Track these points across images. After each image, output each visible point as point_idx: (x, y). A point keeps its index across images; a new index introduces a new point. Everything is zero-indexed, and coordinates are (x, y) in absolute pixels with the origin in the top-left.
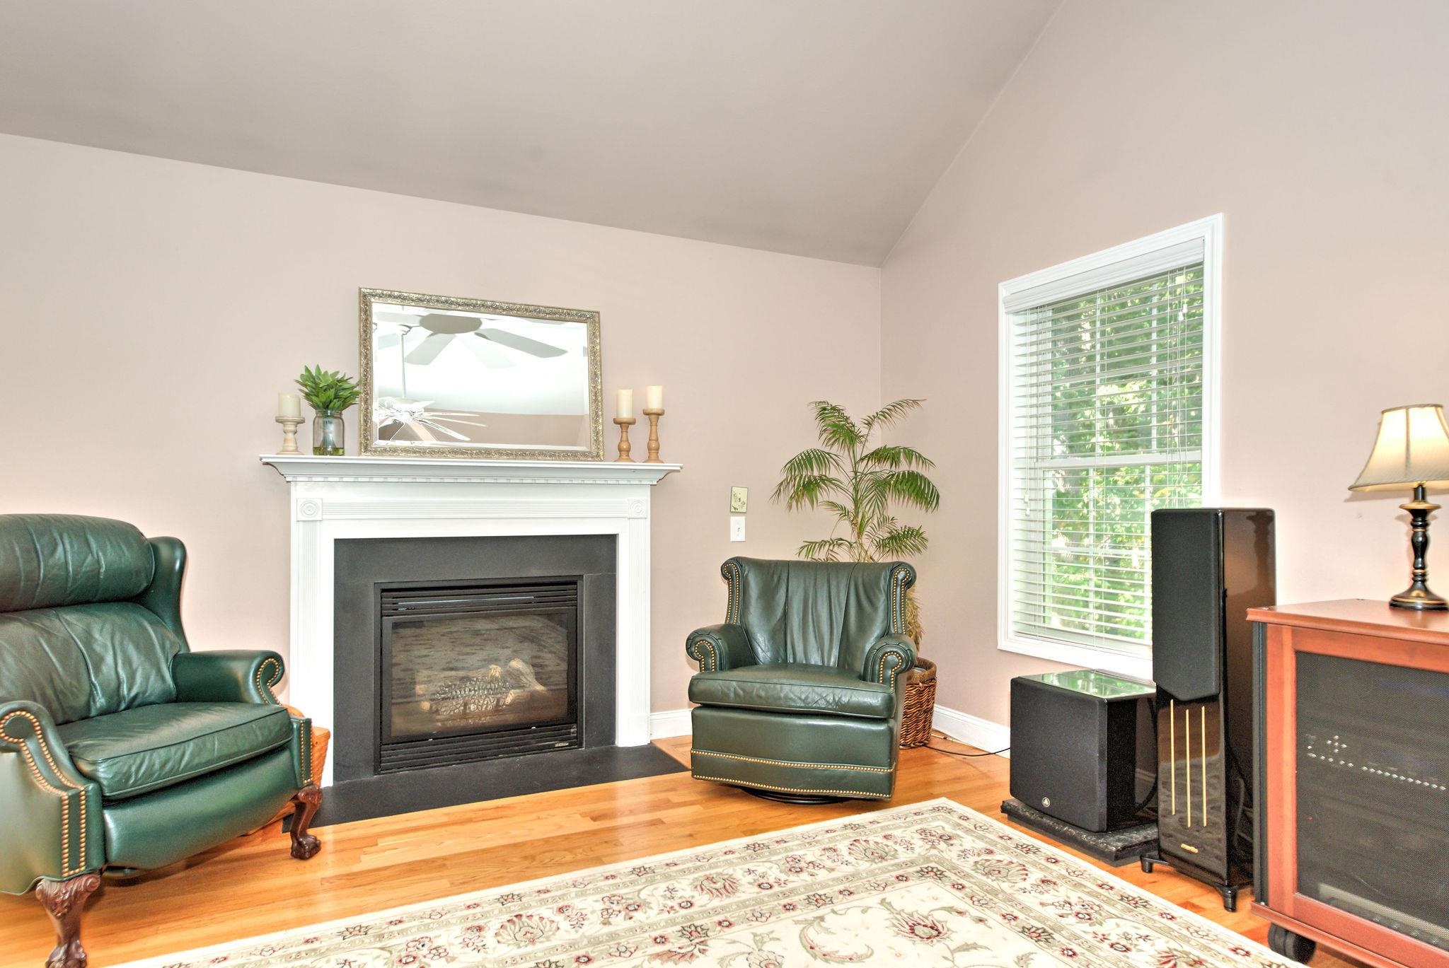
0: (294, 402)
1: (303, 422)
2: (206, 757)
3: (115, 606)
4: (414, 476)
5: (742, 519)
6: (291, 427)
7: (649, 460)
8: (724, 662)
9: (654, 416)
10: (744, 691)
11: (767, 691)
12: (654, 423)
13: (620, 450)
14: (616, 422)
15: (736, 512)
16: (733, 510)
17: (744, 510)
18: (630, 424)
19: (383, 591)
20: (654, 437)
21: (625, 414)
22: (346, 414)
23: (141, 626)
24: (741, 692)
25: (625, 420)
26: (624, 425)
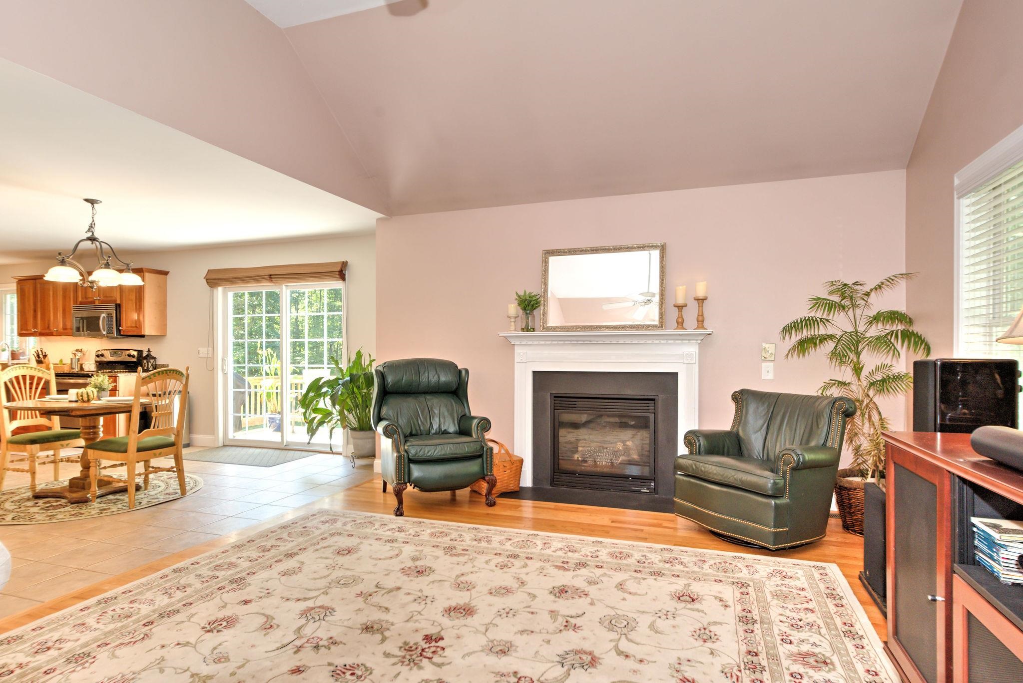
0: (513, 308)
1: (518, 316)
2: (443, 452)
3: (445, 395)
4: (584, 341)
5: (771, 364)
6: (513, 320)
7: (698, 328)
8: (703, 449)
9: (701, 301)
10: (696, 467)
11: (705, 468)
12: (700, 305)
13: (678, 323)
14: (675, 306)
15: (765, 359)
16: (763, 358)
17: (772, 358)
18: (683, 307)
19: (555, 397)
20: (700, 314)
21: (680, 301)
22: (535, 312)
23: (452, 403)
24: (694, 467)
25: (681, 305)
26: (680, 308)
